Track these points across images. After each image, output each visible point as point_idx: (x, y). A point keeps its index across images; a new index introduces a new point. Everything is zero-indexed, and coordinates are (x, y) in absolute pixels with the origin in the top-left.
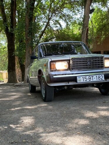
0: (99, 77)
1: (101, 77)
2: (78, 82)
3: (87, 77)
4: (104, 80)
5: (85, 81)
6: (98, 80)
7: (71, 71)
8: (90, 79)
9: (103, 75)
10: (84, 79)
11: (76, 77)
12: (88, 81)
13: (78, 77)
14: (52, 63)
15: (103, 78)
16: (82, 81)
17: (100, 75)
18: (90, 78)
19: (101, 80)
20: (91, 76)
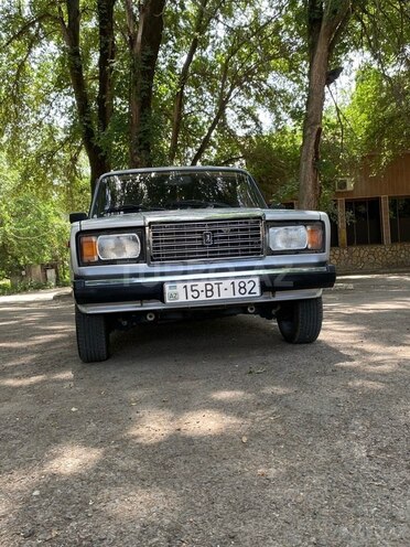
0: (242, 285)
1: (249, 287)
2: (168, 301)
3: (201, 286)
4: (258, 294)
5: (190, 299)
6: (238, 295)
7: (149, 264)
8: (209, 293)
9: (257, 280)
10: (190, 293)
11: (161, 284)
12: (203, 297)
13: (167, 286)
14: (84, 239)
15: (257, 290)
16: (182, 299)
17: (246, 280)
18: (211, 290)
19: (247, 295)
20: (212, 283)
